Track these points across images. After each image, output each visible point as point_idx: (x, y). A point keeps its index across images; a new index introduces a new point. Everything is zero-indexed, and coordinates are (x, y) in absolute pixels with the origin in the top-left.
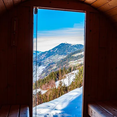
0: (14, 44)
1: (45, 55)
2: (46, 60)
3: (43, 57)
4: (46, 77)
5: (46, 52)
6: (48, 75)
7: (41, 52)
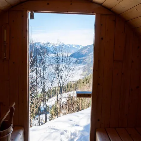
0: (5, 57)
1: (87, 50)
2: (89, 56)
3: (84, 52)
4: (88, 76)
5: (88, 46)
6: (90, 75)
7: (81, 46)
